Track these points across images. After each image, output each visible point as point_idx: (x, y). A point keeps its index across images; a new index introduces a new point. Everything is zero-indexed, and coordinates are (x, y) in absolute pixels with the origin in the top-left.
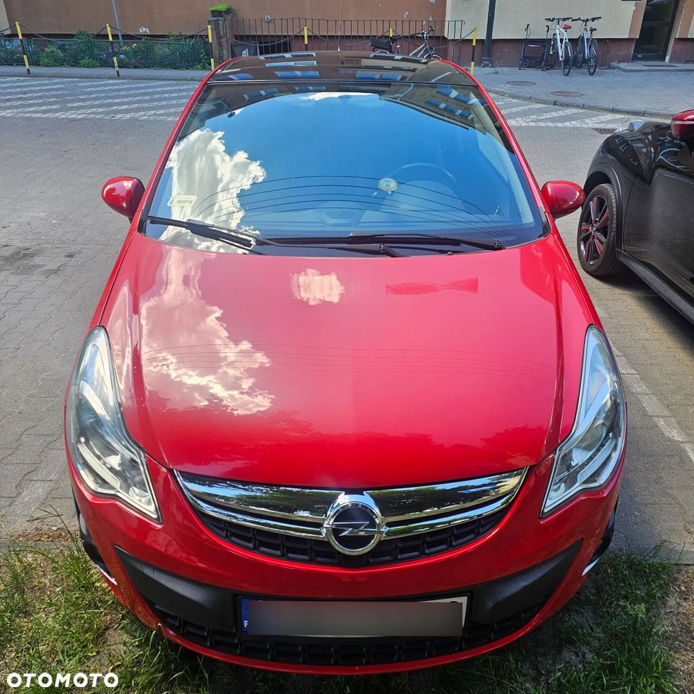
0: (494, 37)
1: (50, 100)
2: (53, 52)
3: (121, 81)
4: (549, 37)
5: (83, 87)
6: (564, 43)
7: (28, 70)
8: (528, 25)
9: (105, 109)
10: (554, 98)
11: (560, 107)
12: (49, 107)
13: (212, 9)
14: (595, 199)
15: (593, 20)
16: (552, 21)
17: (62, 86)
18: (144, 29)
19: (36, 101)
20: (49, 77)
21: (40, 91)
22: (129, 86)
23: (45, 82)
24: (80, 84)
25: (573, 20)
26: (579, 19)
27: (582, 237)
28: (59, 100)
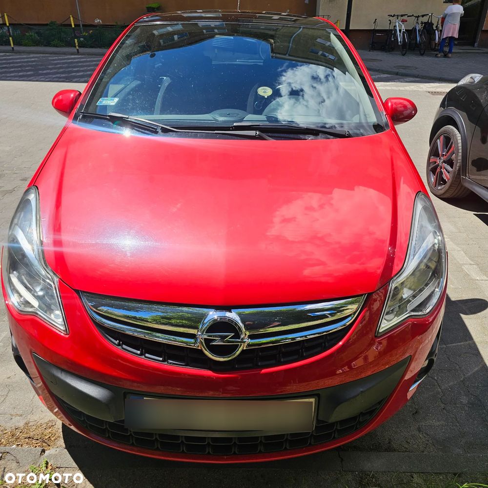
0: (351, 28)
1: (27, 68)
2: (31, 36)
3: (79, 56)
4: (391, 28)
5: (51, 60)
6: (402, 32)
7: (13, 48)
8: (376, 19)
9: (66, 75)
10: (396, 71)
11: (401, 77)
12: (25, 73)
13: (147, 6)
14: (442, 137)
15: (423, 16)
16: (393, 17)
17: (36, 59)
18: (98, 20)
19: (16, 69)
20: (28, 53)
21: (19, 62)
22: (85, 59)
23: (25, 56)
24: (50, 58)
25: (408, 16)
26: (413, 15)
27: (430, 168)
28: (33, 68)
